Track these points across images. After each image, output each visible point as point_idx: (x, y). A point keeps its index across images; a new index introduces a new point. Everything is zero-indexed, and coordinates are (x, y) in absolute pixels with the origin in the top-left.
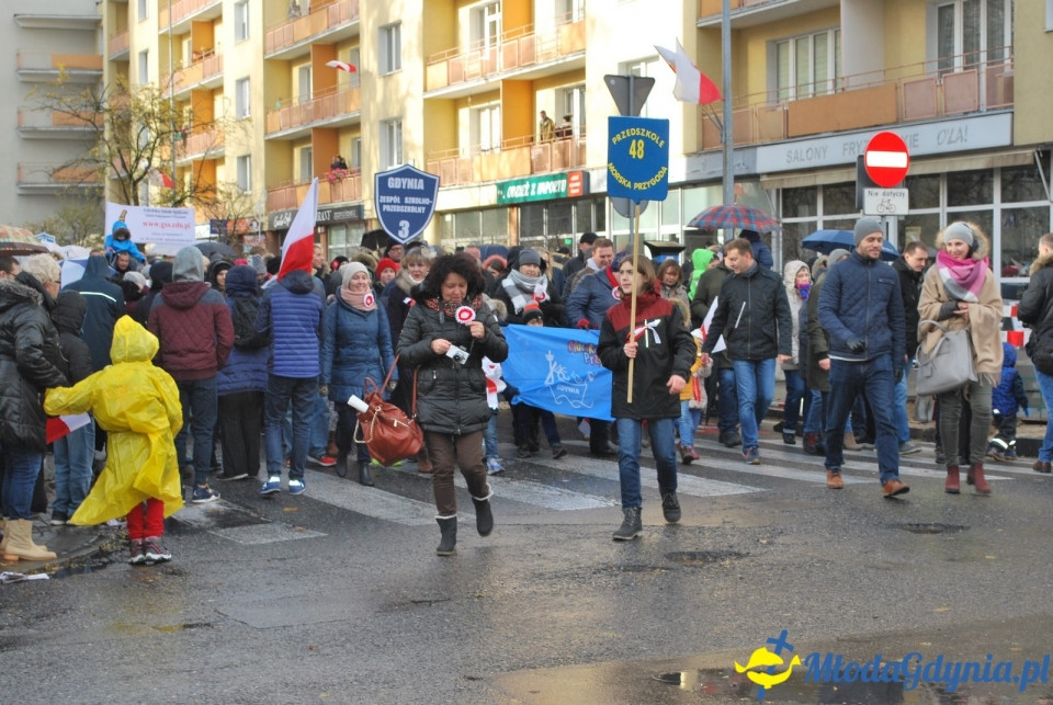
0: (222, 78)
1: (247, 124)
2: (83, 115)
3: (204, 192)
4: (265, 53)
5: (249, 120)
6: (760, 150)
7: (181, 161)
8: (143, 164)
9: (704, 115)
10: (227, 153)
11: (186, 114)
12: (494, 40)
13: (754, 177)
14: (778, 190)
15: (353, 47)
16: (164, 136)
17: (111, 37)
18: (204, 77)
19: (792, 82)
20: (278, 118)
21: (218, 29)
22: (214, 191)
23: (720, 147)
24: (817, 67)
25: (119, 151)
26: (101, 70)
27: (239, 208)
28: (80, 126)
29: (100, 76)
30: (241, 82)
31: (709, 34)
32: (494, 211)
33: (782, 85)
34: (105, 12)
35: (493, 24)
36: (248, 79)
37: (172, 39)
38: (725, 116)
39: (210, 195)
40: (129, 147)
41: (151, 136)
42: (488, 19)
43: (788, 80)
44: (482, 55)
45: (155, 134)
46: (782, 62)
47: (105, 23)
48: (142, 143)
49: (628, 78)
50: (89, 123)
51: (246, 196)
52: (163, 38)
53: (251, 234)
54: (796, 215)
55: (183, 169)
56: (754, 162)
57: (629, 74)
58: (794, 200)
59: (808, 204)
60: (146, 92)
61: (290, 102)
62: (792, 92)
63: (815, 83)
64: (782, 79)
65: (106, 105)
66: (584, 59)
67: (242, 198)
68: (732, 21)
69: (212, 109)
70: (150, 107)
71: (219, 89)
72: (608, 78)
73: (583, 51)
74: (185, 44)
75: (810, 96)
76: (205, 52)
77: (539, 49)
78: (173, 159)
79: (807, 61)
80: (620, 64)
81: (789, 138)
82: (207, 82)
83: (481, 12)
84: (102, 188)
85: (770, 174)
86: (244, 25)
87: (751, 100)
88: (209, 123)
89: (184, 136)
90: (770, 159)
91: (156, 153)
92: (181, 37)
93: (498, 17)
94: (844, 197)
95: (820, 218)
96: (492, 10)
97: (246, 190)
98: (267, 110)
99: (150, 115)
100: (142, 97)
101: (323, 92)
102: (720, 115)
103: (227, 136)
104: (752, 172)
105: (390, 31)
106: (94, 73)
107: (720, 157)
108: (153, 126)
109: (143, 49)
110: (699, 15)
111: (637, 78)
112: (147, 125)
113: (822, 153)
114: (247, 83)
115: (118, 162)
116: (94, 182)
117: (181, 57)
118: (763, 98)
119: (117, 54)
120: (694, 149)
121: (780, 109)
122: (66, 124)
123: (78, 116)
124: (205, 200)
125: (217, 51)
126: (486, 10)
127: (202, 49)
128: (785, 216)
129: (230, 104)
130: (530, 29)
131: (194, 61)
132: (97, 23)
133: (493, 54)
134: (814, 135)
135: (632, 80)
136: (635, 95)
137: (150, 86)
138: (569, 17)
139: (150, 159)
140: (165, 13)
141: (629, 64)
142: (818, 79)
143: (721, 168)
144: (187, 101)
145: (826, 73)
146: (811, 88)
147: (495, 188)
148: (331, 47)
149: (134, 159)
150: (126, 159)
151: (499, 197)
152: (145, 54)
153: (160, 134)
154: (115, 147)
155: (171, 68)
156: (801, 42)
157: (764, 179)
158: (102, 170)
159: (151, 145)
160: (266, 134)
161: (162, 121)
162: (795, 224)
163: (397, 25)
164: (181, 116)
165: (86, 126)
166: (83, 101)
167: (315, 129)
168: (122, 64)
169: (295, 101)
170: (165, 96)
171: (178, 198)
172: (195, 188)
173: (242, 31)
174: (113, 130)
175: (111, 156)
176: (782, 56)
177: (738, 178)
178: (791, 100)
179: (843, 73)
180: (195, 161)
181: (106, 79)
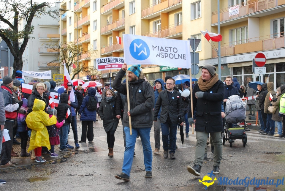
0: (90, 40)
1: (96, 51)
2: (55, 49)
3: (85, 69)
4: (101, 34)
5: (97, 50)
6: (227, 57)
7: (80, 61)
8: (70, 62)
9: (213, 49)
10: (91, 59)
11: (81, 49)
12: (159, 30)
13: (226, 65)
14: (232, 68)
15: (123, 32)
16: (76, 54)
17: (62, 29)
18: (85, 40)
19: (235, 40)
20: (104, 50)
21: (89, 28)
22: (88, 68)
23: (217, 57)
24: (242, 36)
25: (64, 58)
26: (60, 38)
27: (94, 73)
28: (55, 52)
29: (59, 40)
30: (95, 41)
31: (215, 28)
32: (159, 73)
33: (233, 41)
34: (60, 23)
35: (159, 26)
36: (96, 40)
37: (78, 30)
38: (218, 49)
39: (87, 69)
40: (67, 57)
41: (72, 54)
42: (157, 24)
43: (234, 40)
44: (156, 34)
45: (73, 54)
46: (233, 35)
47: (60, 26)
48: (70, 56)
49: (194, 39)
50: (57, 51)
51: (96, 69)
52: (75, 29)
53: (98, 79)
54: (236, 74)
55: (80, 63)
56: (226, 61)
57: (193, 38)
58: (236, 70)
59: (240, 71)
60: (71, 43)
61: (107, 46)
62: (235, 43)
63: (241, 40)
64: (233, 39)
65: (61, 47)
66: (182, 34)
67: (95, 70)
68: (220, 24)
69: (87, 48)
70: (72, 47)
71: (89, 43)
72: (189, 39)
73: (182, 32)
74: (81, 31)
75: (240, 44)
76: (86, 34)
77: (171, 32)
78: (78, 61)
79: (239, 35)
80: (191, 36)
81: (235, 54)
82: (86, 41)
83: (156, 23)
84: (59, 68)
85: (230, 64)
86: (95, 26)
87: (225, 45)
88: (86, 52)
89: (80, 54)
90: (230, 60)
91: (74, 59)
92: (80, 30)
93: (160, 24)
94: (249, 70)
95: (243, 75)
96: (158, 22)
97: (96, 68)
98: (101, 48)
99: (73, 49)
100: (70, 45)
101: (115, 43)
102: (217, 49)
103: (91, 55)
104: (225, 63)
105: (132, 27)
106: (58, 39)
107: (217, 59)
108: (73, 52)
109: (70, 33)
110: (212, 23)
111: (196, 39)
112: (72, 52)
113: (243, 58)
114: (96, 41)
115: (64, 61)
116: (58, 66)
117: (79, 35)
118: (228, 44)
119: (63, 34)
120: (210, 57)
121: (232, 47)
122: (52, 52)
123: (54, 50)
124: (86, 71)
125: (89, 33)
126: (157, 22)
127: (85, 32)
128: (234, 74)
129: (92, 46)
130: (168, 27)
131: (83, 35)
132: (58, 26)
133: (159, 33)
134: (241, 54)
135: (195, 40)
136: (196, 43)
137: (72, 42)
138: (178, 24)
139: (72, 60)
140: (76, 24)
141: (193, 36)
142: (242, 39)
143: (218, 62)
144: (81, 46)
145: (244, 38)
146: (240, 42)
147: (159, 67)
148: (118, 32)
149: (68, 60)
150: (66, 61)
151: (160, 70)
152: (71, 34)
153: (75, 54)
154: (63, 58)
155: (77, 38)
156: (238, 30)
157: (228, 65)
158: (60, 63)
159: (72, 57)
160: (101, 54)
161: (75, 51)
162: (237, 76)
163: (134, 26)
164: (80, 49)
165: (56, 52)
166: (56, 46)
167: (113, 52)
168: (65, 36)
169: (108, 45)
170: (76, 45)
171: (79, 70)
172: (83, 68)
173: (95, 28)
174: (63, 53)
175: (62, 59)
176: (233, 34)
177: (222, 65)
178: (235, 45)
179: (249, 38)
180: (83, 61)
181: (61, 40)
